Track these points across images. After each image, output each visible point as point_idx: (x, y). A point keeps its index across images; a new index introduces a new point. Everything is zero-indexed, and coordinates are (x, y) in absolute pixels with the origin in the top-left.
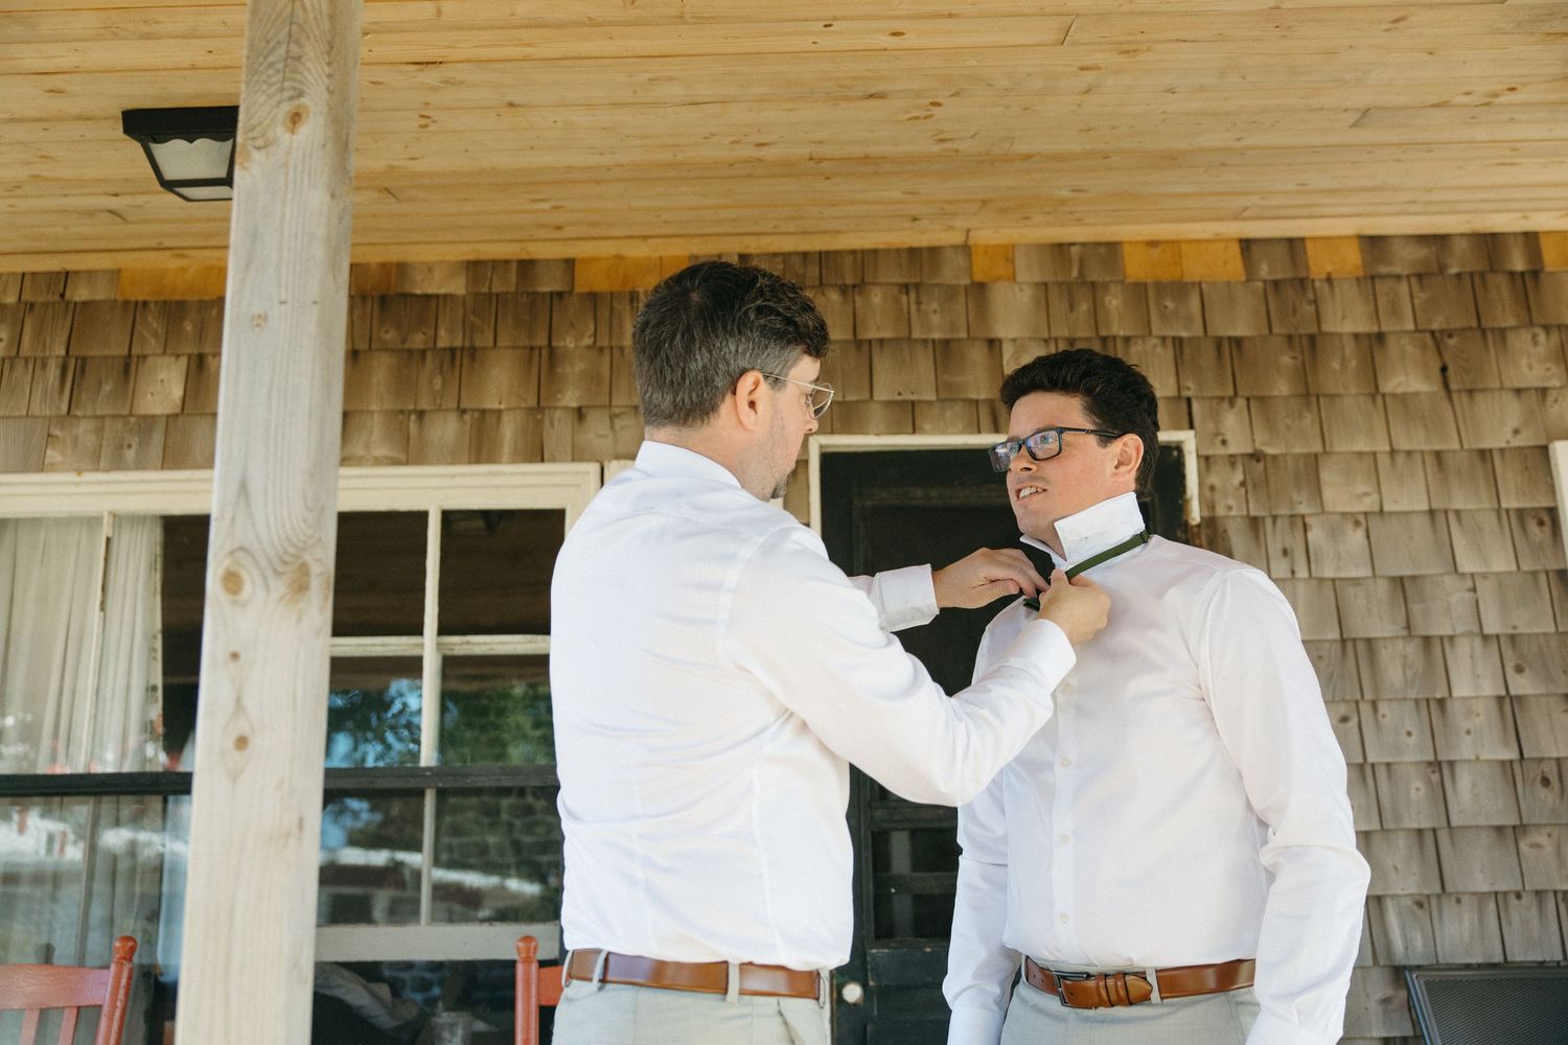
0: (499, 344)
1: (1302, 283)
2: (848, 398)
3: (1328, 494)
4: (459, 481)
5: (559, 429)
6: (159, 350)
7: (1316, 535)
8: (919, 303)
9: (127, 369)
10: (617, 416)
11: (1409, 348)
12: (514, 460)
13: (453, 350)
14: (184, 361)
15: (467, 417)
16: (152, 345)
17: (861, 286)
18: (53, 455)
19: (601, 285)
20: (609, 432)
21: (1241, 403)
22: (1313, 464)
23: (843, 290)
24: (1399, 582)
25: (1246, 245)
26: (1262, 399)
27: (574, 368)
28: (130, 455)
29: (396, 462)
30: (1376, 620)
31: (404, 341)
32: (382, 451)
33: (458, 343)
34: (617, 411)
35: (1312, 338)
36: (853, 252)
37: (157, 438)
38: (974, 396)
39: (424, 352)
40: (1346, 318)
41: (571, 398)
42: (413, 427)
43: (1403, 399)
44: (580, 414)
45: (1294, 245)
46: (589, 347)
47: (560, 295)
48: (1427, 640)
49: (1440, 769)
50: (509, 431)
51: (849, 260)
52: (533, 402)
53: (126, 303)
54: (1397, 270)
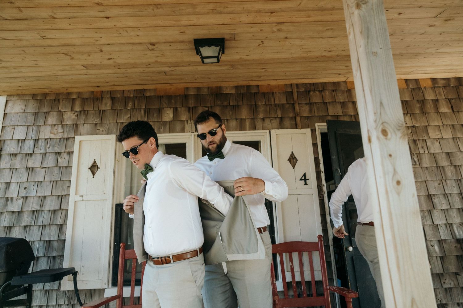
0: (244, 104)
1: (419, 88)
2: (323, 115)
3: (430, 134)
4: (236, 135)
5: (259, 123)
6: (167, 107)
7: (429, 143)
8: (336, 94)
9: (159, 111)
10: (272, 120)
11: (444, 102)
12: (249, 130)
13: (233, 106)
14: (172, 109)
15: (238, 120)
16: (165, 105)
17: (323, 90)
19: (265, 91)
20: (270, 123)
21: (409, 115)
22: (426, 127)
23: (319, 91)
24: (448, 154)
25: (406, 80)
26: (413, 114)
27: (261, 109)
28: (162, 130)
30: (444, 162)
31: (222, 104)
33: (235, 104)
34: (271, 119)
35: (423, 101)
36: (321, 83)
37: (168, 126)
38: (351, 114)
39: (227, 106)
40: (430, 96)
41: (261, 116)
43: (444, 114)
44: (263, 119)
45: (417, 80)
46: (264, 105)
47: (256, 93)
48: (455, 166)
50: (248, 123)
51: (320, 85)
52: (253, 117)
53: (158, 96)
54: (440, 85)
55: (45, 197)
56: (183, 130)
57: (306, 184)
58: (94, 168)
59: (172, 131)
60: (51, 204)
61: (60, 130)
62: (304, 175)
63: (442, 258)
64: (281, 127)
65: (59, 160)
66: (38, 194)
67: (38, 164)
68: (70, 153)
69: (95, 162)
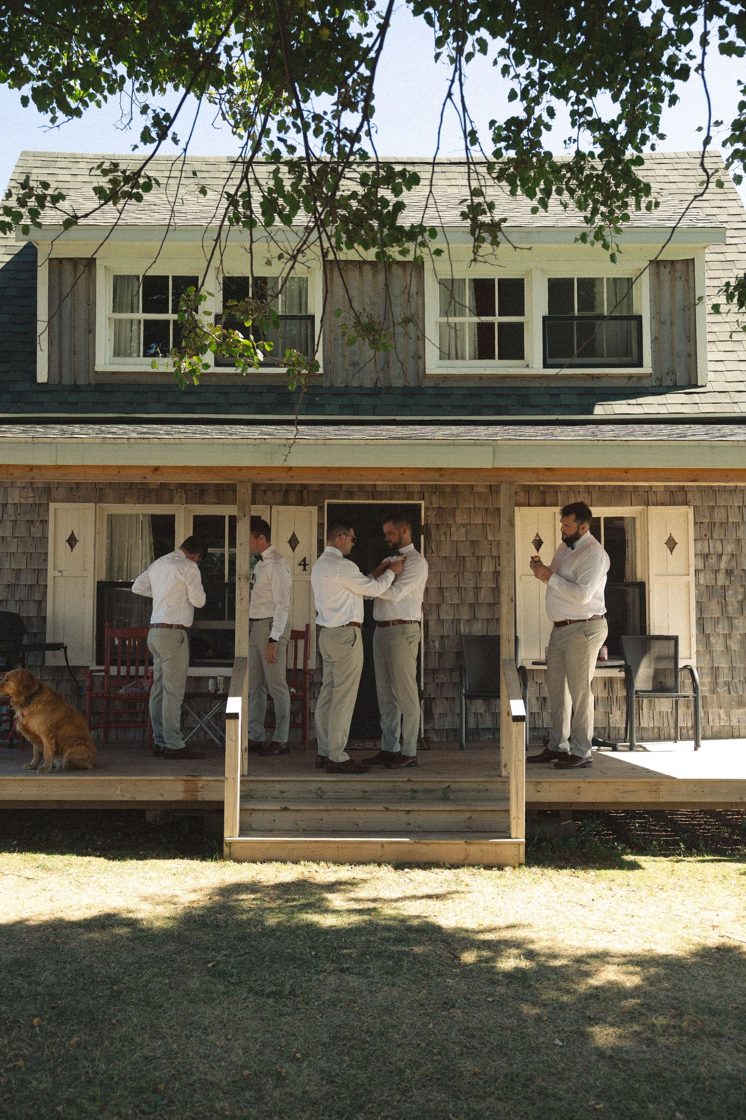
2: (335, 489)
3: (457, 518)
5: (259, 496)
7: (453, 529)
10: (275, 492)
18: (127, 499)
20: (272, 497)
21: (438, 493)
22: (454, 510)
24: (473, 542)
26: (443, 492)
29: (217, 504)
30: (465, 552)
32: (212, 500)
38: (368, 490)
42: (221, 494)
43: (480, 493)
44: (265, 492)
48: (478, 557)
49: (477, 589)
55: (20, 570)
56: (171, 502)
57: (305, 570)
58: (72, 541)
59: (159, 501)
60: (27, 579)
61: (31, 494)
62: (304, 560)
63: (441, 655)
64: (285, 503)
65: (32, 529)
66: (13, 567)
67: (8, 534)
68: (45, 522)
69: (73, 533)
